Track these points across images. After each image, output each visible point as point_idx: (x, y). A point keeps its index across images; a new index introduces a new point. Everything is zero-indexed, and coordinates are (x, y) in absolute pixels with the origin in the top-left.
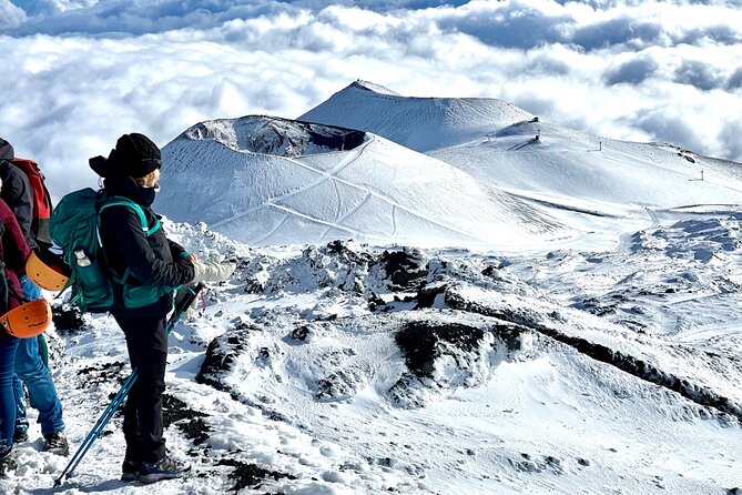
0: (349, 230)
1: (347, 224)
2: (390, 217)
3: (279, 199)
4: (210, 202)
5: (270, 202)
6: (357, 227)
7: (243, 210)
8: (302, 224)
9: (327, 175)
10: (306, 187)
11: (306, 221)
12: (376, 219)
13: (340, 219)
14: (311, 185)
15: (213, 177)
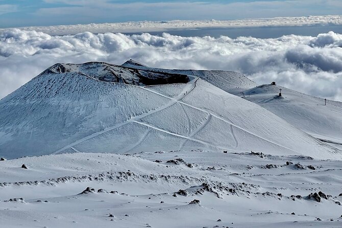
0: (202, 142)
1: (199, 138)
2: (231, 133)
3: (140, 117)
4: (82, 119)
5: (133, 119)
6: (207, 140)
7: (111, 126)
8: (162, 137)
9: (174, 100)
10: (160, 109)
11: (165, 134)
12: (220, 134)
13: (192, 134)
14: (163, 107)
15: (81, 100)
